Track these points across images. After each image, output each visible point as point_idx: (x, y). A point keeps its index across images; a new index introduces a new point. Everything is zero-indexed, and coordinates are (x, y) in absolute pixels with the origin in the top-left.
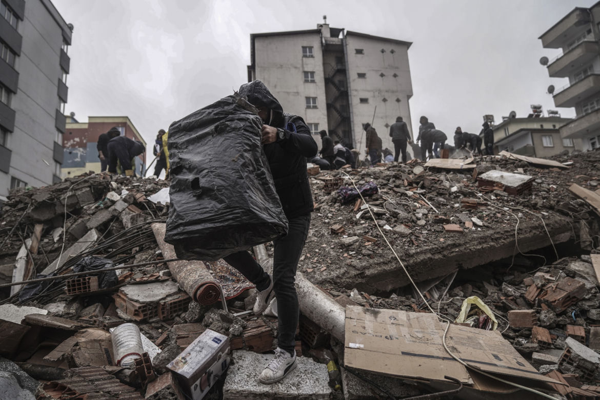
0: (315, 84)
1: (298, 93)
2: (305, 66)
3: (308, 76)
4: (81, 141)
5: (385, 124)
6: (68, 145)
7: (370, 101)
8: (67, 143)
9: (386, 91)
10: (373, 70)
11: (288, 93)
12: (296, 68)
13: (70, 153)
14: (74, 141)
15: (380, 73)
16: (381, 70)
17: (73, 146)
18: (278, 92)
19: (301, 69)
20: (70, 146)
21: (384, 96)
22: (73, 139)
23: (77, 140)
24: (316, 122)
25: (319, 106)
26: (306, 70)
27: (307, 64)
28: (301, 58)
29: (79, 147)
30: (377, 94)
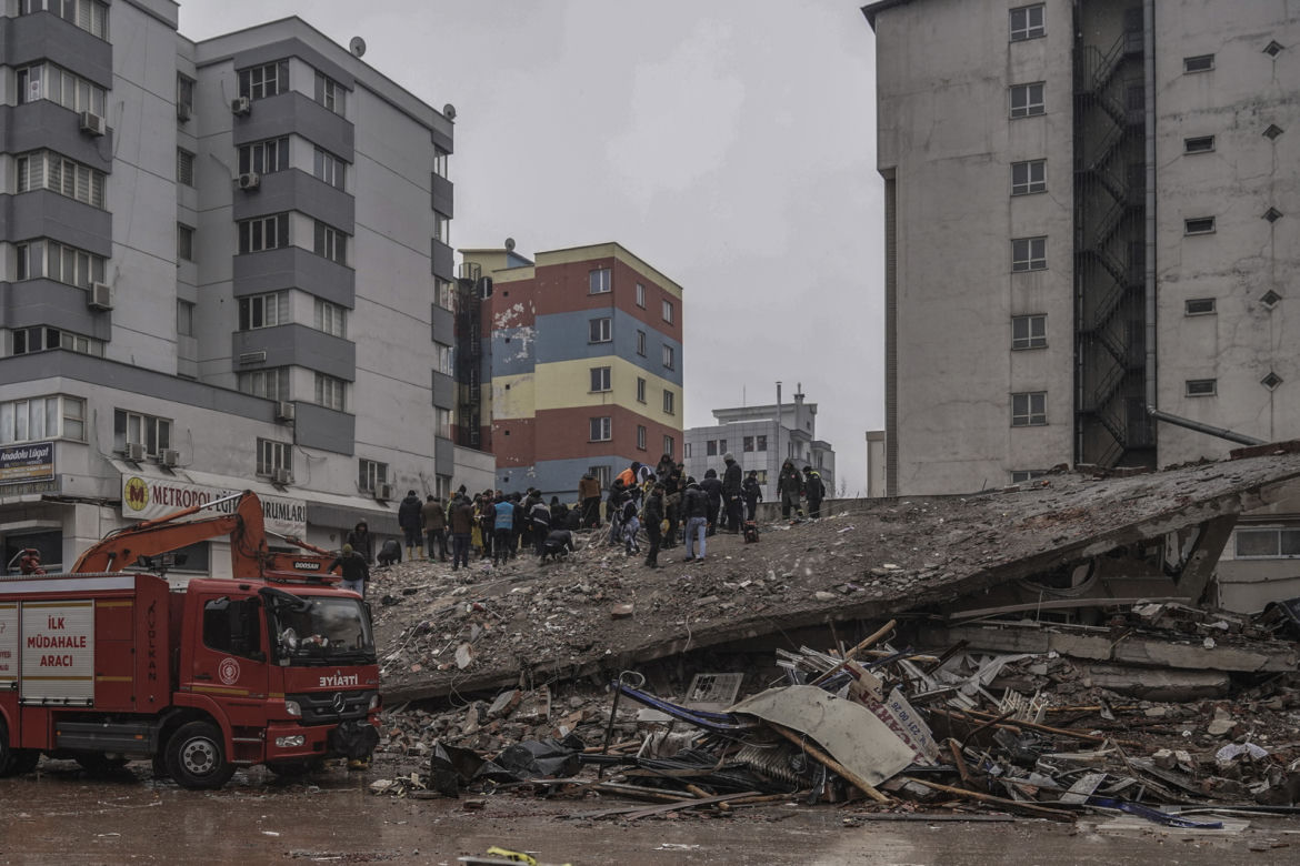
0: (1042, 119)
1: (989, 155)
2: (1015, 69)
3: (1025, 100)
4: (528, 309)
5: (1263, 210)
6: (501, 324)
7: (1221, 145)
8: (500, 319)
9: (1283, 102)
10: (1241, 38)
11: (961, 160)
12: (987, 79)
13: (508, 340)
14: (513, 312)
15: (1267, 42)
16: (1269, 34)
17: (512, 323)
18: (935, 162)
19: (1003, 82)
20: (505, 324)
21: (1273, 118)
22: (511, 307)
23: (519, 307)
24: (1040, 231)
25: (1049, 186)
26: (1018, 80)
27: (1021, 63)
28: (1006, 46)
29: (524, 326)
30: (1246, 115)
